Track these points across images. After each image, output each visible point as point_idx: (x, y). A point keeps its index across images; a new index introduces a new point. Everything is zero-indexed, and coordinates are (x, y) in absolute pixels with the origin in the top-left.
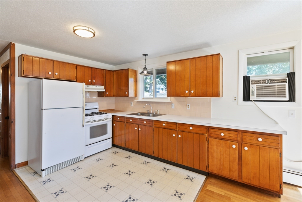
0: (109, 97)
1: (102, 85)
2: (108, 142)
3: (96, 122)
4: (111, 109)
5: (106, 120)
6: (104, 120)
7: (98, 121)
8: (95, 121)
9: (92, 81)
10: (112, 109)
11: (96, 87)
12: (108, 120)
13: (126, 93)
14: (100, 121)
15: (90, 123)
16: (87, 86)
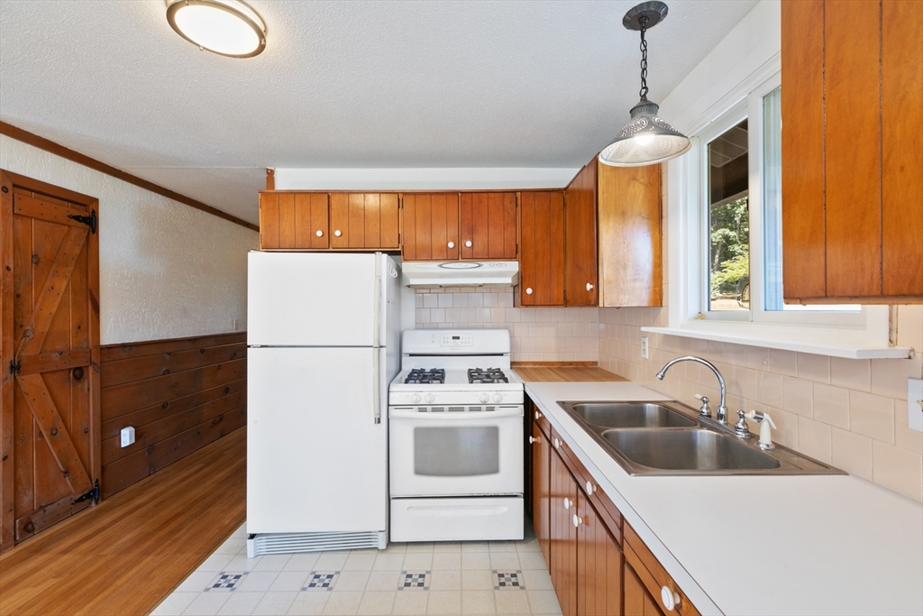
0: (539, 309)
1: (511, 259)
2: (505, 509)
3: (441, 410)
4: (577, 363)
5: (492, 409)
6: (479, 409)
7: (451, 410)
8: (437, 409)
9: (458, 244)
10: (583, 363)
11: (480, 266)
12: (499, 412)
13: (589, 287)
14: (462, 410)
15: (414, 413)
16: (441, 266)
